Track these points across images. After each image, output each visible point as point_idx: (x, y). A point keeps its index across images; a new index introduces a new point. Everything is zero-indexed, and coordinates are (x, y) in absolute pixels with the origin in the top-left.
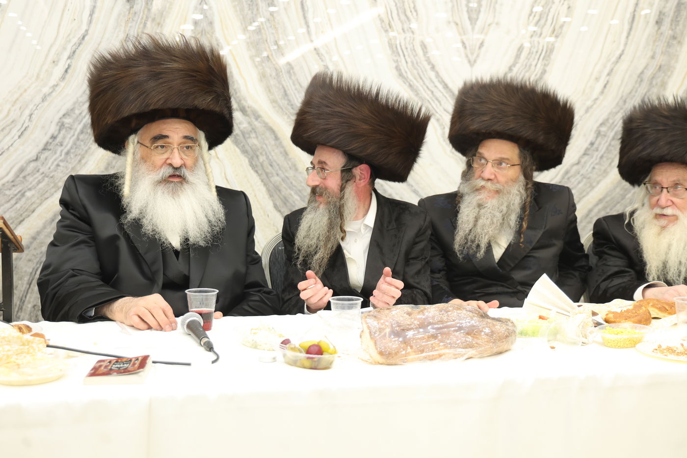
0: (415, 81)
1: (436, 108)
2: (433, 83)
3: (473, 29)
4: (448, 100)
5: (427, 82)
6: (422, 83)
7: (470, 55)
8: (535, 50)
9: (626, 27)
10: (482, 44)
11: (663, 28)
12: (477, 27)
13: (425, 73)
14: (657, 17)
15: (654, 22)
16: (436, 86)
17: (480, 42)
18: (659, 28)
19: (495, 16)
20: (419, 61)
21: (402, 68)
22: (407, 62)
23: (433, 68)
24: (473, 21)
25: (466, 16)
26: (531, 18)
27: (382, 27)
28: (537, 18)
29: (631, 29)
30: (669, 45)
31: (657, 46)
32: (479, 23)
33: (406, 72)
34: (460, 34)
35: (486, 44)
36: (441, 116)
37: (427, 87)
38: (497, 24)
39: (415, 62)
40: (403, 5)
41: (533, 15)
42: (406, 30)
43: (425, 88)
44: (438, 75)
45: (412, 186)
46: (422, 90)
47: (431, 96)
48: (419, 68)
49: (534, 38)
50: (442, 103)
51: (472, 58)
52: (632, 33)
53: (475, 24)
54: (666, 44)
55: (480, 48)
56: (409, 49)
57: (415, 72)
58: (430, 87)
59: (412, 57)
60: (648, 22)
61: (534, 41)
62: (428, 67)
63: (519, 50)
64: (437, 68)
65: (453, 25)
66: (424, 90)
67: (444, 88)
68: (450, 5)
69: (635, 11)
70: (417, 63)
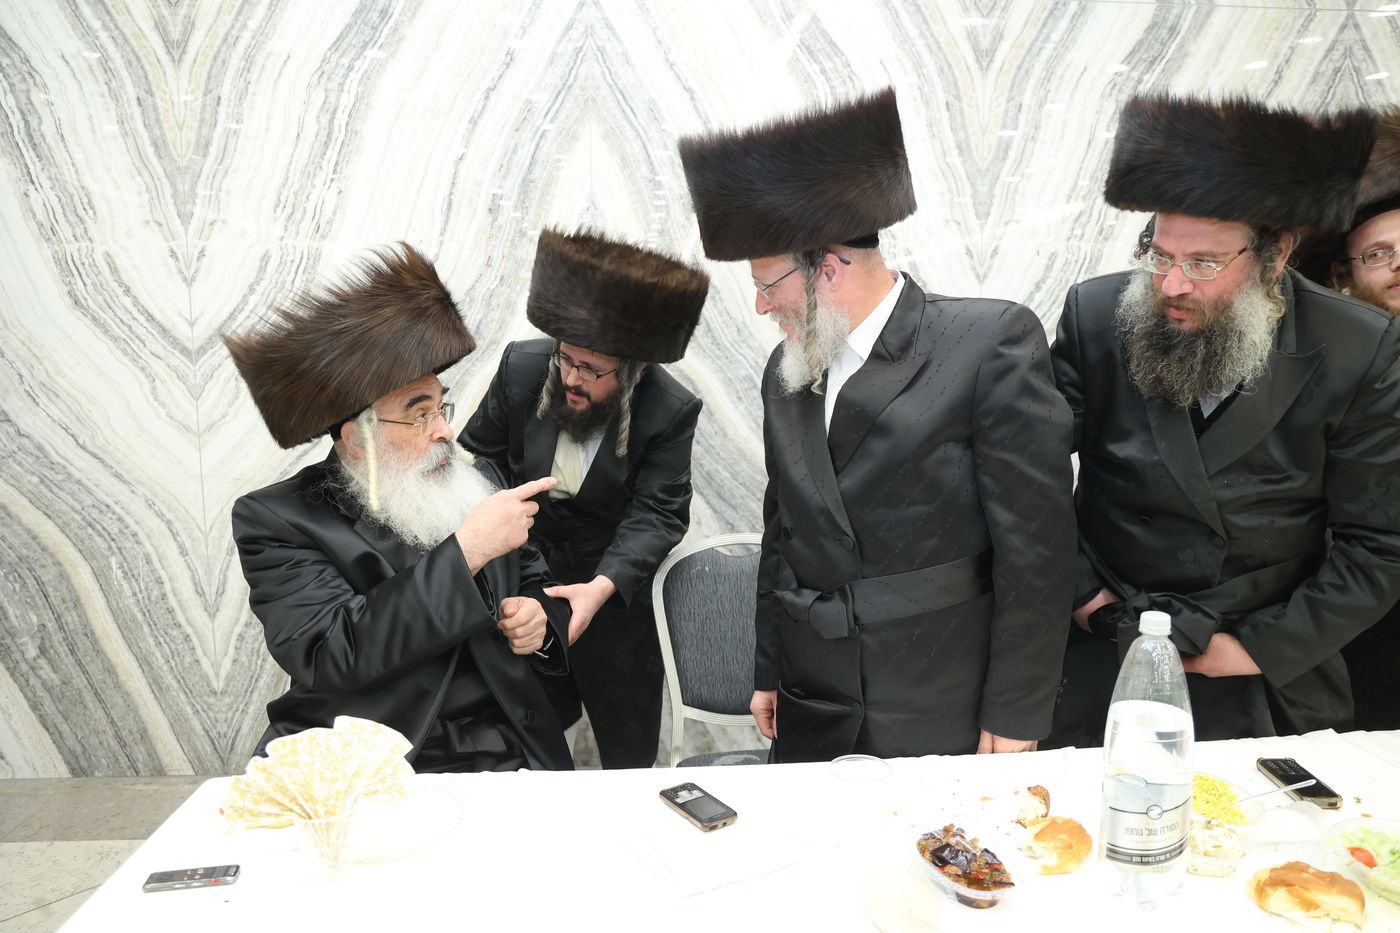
0: (100, 312)
1: (138, 351)
2: (130, 313)
3: (186, 230)
4: (155, 338)
5: (120, 313)
6: (112, 315)
7: (184, 270)
8: (289, 259)
9: (439, 219)
10: (202, 254)
11: (501, 220)
12: (191, 228)
13: (114, 298)
14: (489, 204)
15: (486, 210)
16: (134, 319)
17: (199, 249)
18: (495, 220)
19: (219, 210)
20: (104, 282)
21: (78, 293)
22: (85, 284)
23: (127, 291)
24: (185, 218)
25: (173, 212)
26: (279, 210)
27: (41, 234)
28: (288, 210)
29: (447, 222)
30: (513, 245)
31: (494, 247)
32: (195, 223)
33: (86, 299)
34: (166, 240)
35: (208, 252)
36: (147, 363)
37: (121, 321)
38: (224, 222)
39: (98, 284)
40: (72, 201)
41: (282, 206)
42: (79, 236)
43: (118, 321)
44: (136, 302)
45: (111, 467)
46: (114, 326)
47: (129, 333)
48: (105, 292)
49: (284, 241)
50: (147, 343)
51: (189, 274)
52: (450, 228)
53: (189, 223)
54: (508, 243)
55: (199, 258)
56: (87, 265)
57: (100, 298)
58: (125, 320)
59: (93, 276)
60: (475, 211)
61: (286, 245)
62: (120, 291)
63: (263, 259)
64: (134, 291)
65: (153, 226)
66: (116, 324)
67: (148, 320)
68: (146, 197)
69: (451, 194)
70: (101, 284)
